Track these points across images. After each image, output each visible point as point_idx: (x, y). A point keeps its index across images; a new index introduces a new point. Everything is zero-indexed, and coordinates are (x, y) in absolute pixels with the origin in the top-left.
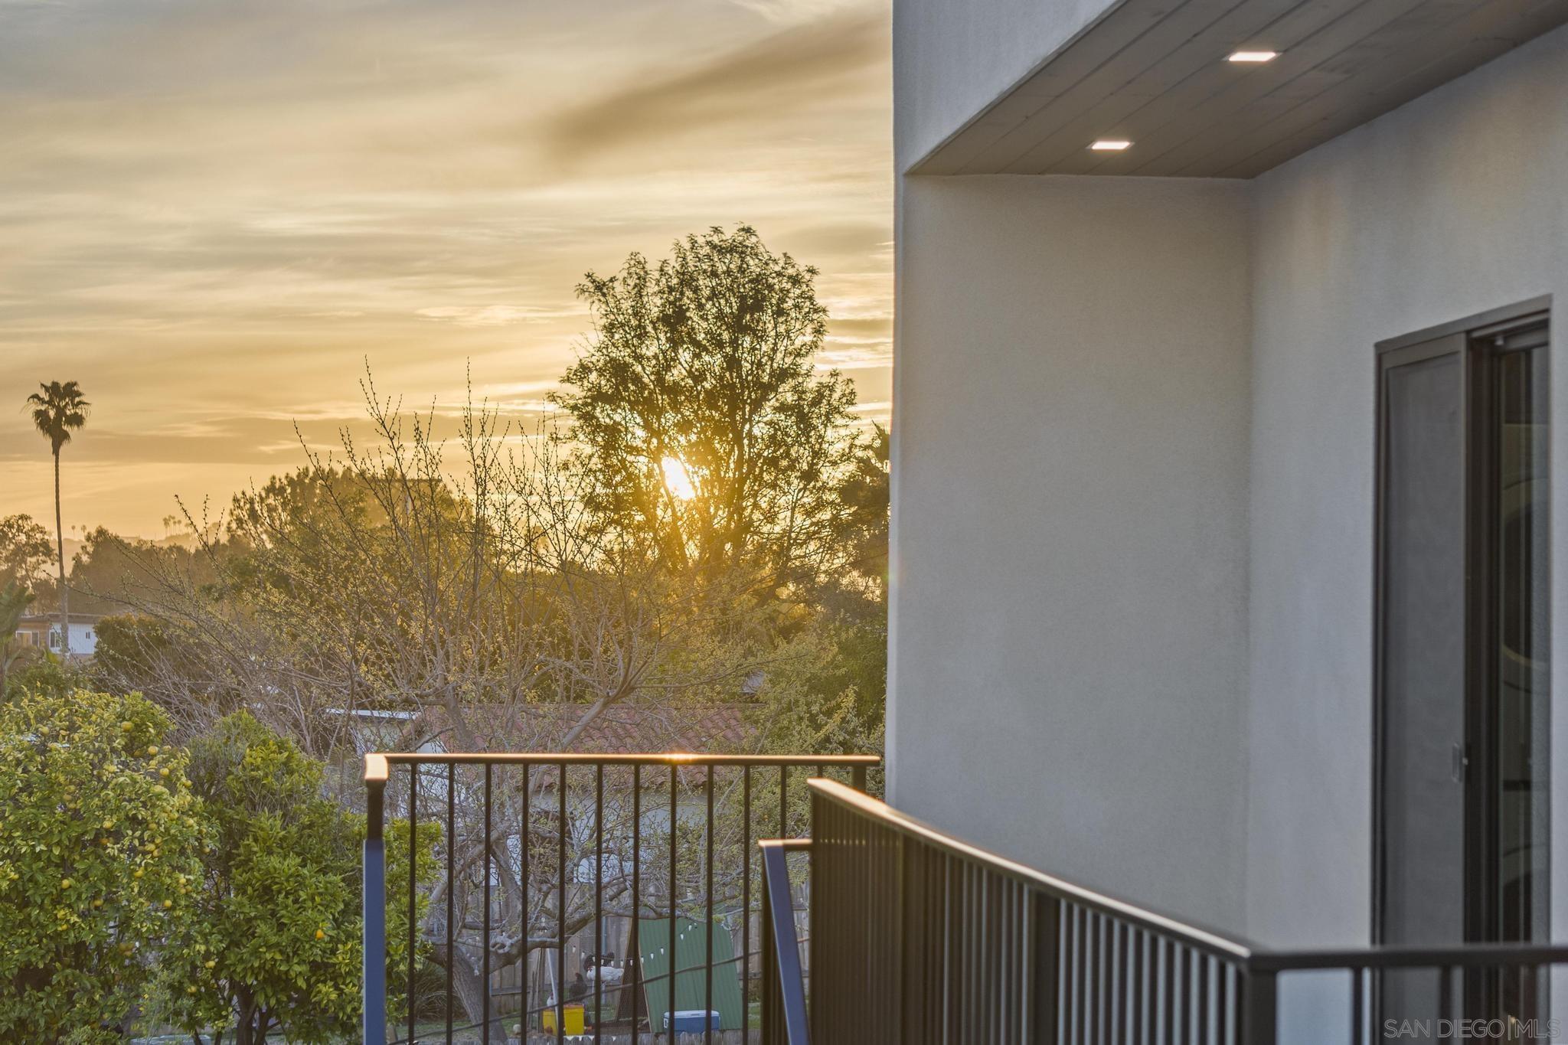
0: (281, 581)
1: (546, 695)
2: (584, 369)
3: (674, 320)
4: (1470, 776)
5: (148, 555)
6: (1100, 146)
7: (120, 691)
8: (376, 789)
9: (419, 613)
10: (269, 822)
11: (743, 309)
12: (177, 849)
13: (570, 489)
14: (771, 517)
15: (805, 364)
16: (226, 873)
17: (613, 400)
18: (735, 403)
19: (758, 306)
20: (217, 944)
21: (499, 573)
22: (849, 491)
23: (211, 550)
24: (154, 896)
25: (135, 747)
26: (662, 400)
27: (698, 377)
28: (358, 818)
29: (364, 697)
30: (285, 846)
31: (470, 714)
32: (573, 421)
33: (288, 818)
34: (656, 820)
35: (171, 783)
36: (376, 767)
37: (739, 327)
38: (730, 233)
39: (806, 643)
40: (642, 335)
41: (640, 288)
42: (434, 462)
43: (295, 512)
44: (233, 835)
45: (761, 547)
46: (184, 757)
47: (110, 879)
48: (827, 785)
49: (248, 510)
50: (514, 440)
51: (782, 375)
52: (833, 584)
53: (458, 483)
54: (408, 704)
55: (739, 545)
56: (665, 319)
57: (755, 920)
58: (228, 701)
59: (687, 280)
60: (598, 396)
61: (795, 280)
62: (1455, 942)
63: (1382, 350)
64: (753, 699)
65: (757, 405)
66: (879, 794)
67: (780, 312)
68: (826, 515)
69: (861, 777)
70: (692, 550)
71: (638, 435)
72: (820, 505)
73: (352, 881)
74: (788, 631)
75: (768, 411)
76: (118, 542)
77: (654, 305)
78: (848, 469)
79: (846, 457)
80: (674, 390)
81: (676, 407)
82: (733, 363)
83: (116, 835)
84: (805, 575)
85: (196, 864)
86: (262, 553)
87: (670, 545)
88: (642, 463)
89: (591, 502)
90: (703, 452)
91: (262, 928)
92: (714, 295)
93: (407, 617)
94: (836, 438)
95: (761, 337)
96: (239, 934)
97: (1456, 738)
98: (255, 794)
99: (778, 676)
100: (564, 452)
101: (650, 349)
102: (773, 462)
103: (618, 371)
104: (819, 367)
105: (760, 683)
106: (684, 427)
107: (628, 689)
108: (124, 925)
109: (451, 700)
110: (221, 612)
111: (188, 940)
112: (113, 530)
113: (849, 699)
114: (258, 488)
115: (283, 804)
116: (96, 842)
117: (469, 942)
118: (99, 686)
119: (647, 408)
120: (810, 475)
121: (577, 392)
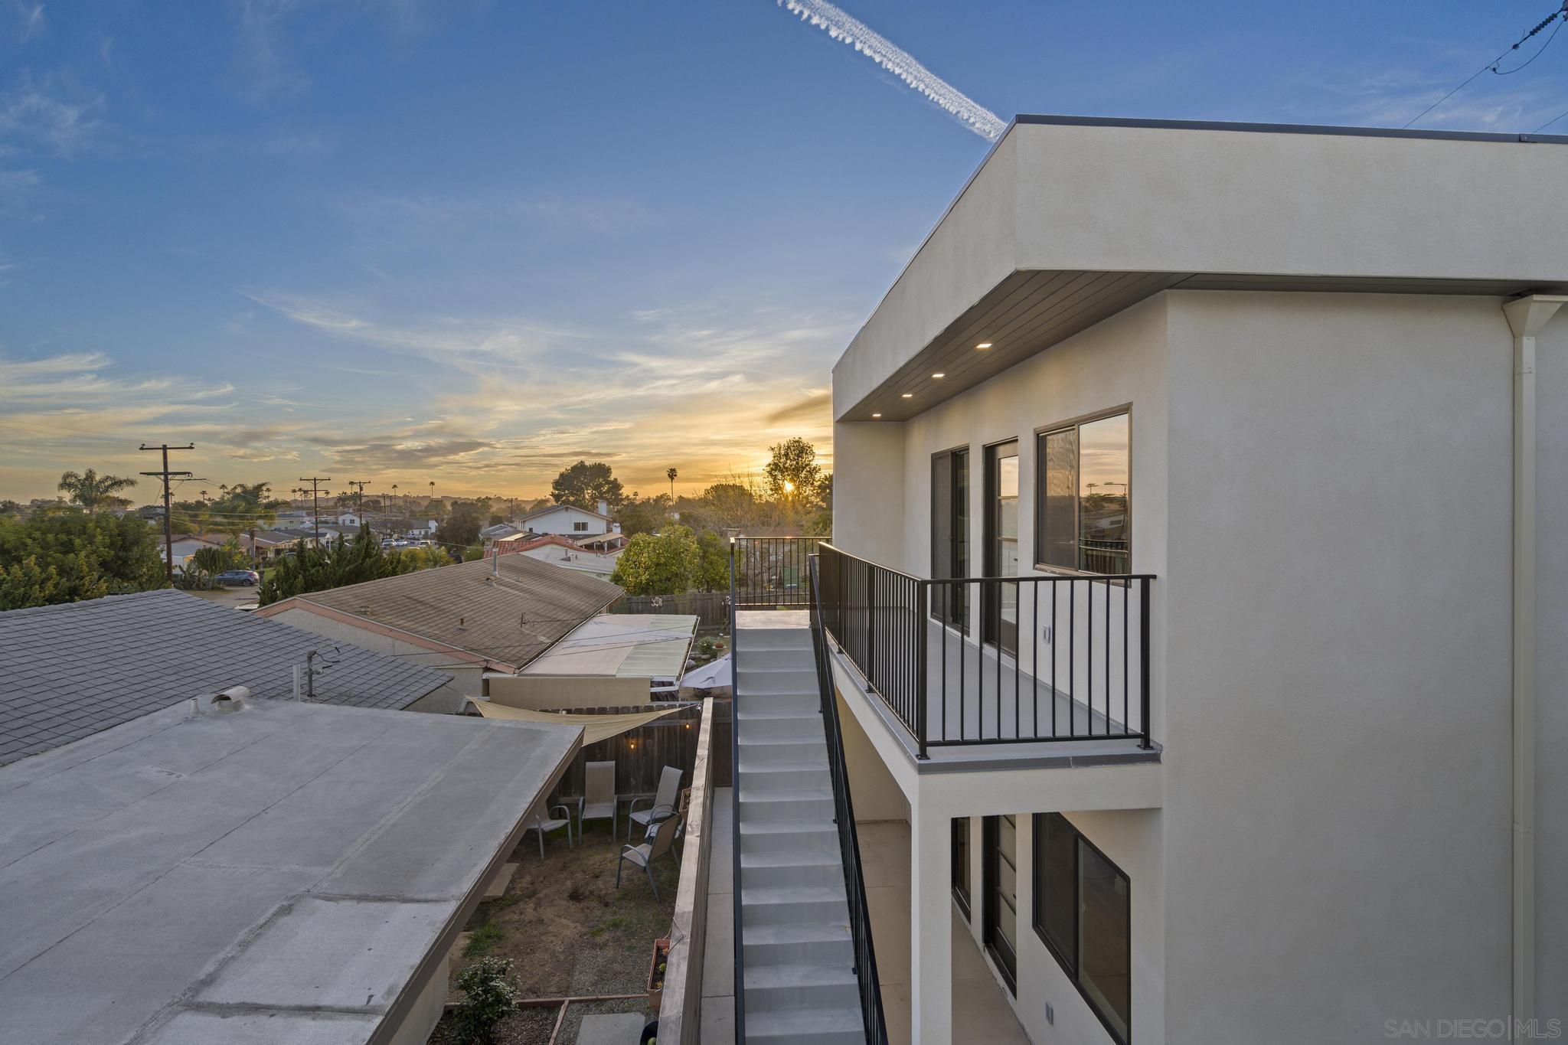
0: (714, 504)
1: (764, 525)
2: (770, 465)
3: (786, 455)
4: (952, 540)
5: (689, 500)
6: (874, 415)
7: (684, 525)
8: (733, 545)
9: (740, 510)
10: (712, 550)
11: (800, 453)
12: (694, 555)
13: (768, 487)
14: (805, 492)
15: (811, 463)
16: (704, 559)
17: (775, 470)
18: (798, 471)
19: (802, 452)
20: (702, 573)
21: (754, 503)
22: (820, 487)
23: (700, 499)
24: (691, 564)
25: (687, 536)
26: (784, 470)
27: (791, 466)
28: (729, 549)
29: (729, 526)
30: (715, 554)
31: (749, 529)
32: (767, 474)
33: (715, 549)
34: (787, 549)
35: (693, 542)
36: (732, 540)
37: (799, 456)
38: (797, 439)
39: (813, 515)
40: (781, 458)
41: (780, 448)
42: (742, 482)
43: (716, 492)
44: (705, 552)
45: (803, 498)
46: (696, 537)
47: (682, 561)
48: (822, 543)
49: (707, 492)
50: (757, 478)
51: (807, 465)
52: (816, 505)
53: (747, 486)
54: (738, 527)
55: (799, 497)
56: (785, 455)
57: (808, 568)
58: (704, 527)
59: (789, 447)
60: (772, 469)
61: (809, 447)
62: (949, 577)
63: (932, 455)
64: (802, 526)
65: (802, 471)
66: (831, 545)
67: (806, 453)
68: (815, 491)
69: (828, 541)
70: (790, 498)
71: (780, 477)
72: (814, 490)
73: (728, 561)
74: (809, 513)
75: (804, 472)
76: (683, 498)
77: (783, 452)
78: (819, 483)
79: (819, 480)
80: (787, 468)
81: (787, 471)
82: (797, 463)
83: (683, 552)
84: (812, 502)
85: (698, 558)
86: (710, 500)
87: (787, 498)
88: (781, 482)
89: (771, 490)
90: (792, 480)
91: (711, 570)
92: (794, 450)
93: (737, 511)
94: (817, 476)
95: (802, 458)
96: (706, 571)
97: (949, 533)
98: (709, 544)
99: (807, 521)
100: (766, 480)
101: (782, 460)
102: (805, 482)
103: (776, 464)
104: (814, 464)
105: (804, 523)
106: (788, 475)
107: (779, 524)
108: (685, 570)
109: (745, 527)
110: (702, 510)
111: (697, 572)
112: (682, 495)
113: (821, 526)
114: (709, 488)
115: (714, 546)
116: (679, 554)
117: (750, 572)
118: (680, 524)
119: (782, 472)
120: (812, 484)
121: (768, 469)
